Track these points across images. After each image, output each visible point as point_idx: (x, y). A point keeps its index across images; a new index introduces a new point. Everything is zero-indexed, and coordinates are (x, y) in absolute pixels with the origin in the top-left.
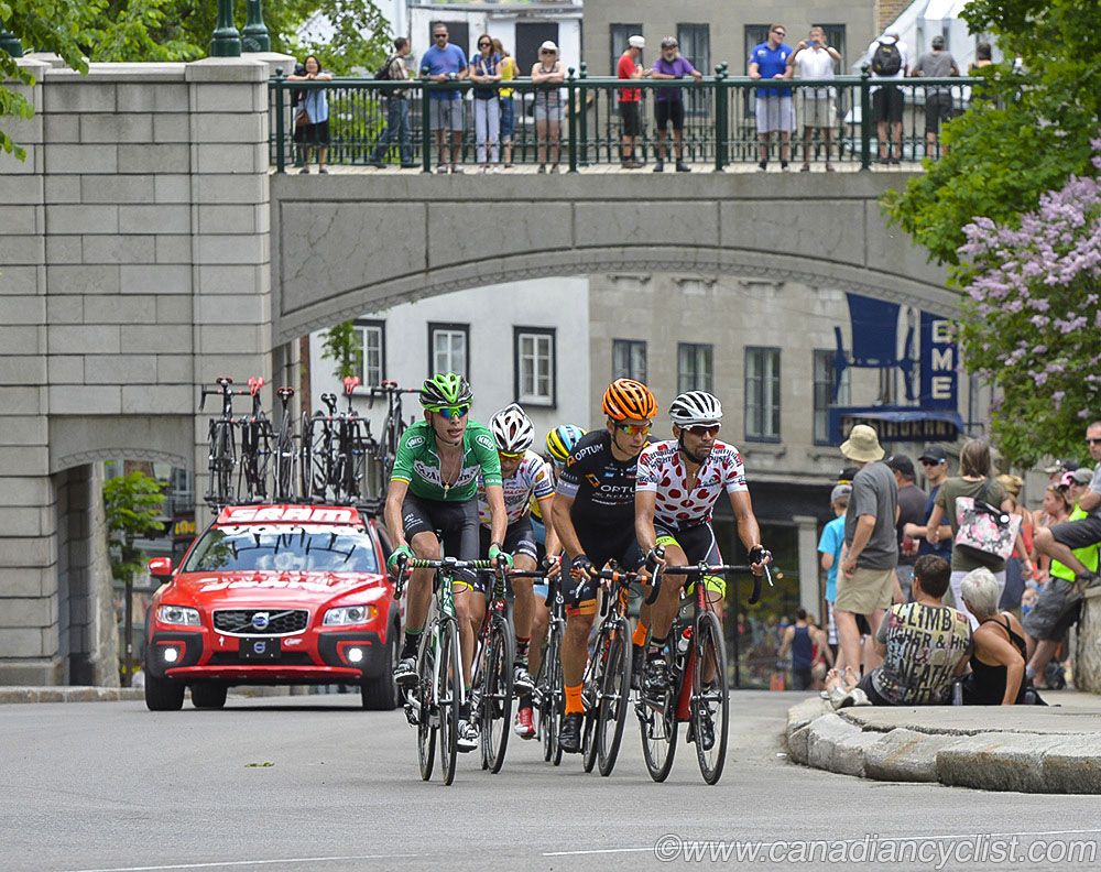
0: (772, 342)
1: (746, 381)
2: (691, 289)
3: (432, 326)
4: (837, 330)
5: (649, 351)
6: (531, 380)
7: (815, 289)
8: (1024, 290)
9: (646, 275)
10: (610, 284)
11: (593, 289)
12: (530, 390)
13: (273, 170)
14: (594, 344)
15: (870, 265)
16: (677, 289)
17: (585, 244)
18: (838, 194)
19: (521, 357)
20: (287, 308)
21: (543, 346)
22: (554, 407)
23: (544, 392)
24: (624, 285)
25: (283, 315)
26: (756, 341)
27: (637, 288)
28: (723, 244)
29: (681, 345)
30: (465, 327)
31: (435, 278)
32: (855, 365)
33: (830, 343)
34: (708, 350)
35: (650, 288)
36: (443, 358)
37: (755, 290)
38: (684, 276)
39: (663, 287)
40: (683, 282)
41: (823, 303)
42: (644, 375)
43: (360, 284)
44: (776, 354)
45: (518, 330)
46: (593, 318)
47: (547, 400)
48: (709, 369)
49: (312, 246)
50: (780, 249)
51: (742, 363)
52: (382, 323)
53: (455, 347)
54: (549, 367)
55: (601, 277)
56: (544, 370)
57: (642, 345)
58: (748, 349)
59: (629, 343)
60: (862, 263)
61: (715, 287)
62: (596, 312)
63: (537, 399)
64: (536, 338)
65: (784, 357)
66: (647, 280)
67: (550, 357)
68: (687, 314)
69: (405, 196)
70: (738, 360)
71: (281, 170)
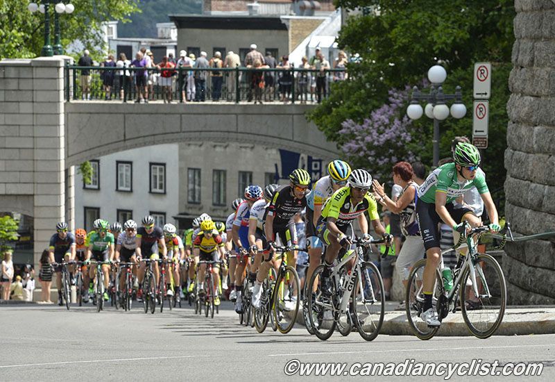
0: (249, 169)
1: (239, 184)
2: (218, 149)
3: (118, 162)
4: (276, 165)
5: (202, 172)
6: (156, 183)
7: (267, 149)
8: (365, 148)
9: (201, 143)
10: (187, 147)
11: (180, 148)
12: (156, 187)
13: (65, 101)
14: (181, 169)
15: (295, 139)
16: (213, 149)
17: (186, 130)
18: (282, 113)
19: (152, 174)
20: (70, 154)
21: (161, 170)
22: (165, 193)
23: (161, 188)
24: (192, 147)
25: (68, 157)
26: (243, 169)
27: (197, 148)
28: (239, 131)
29: (214, 170)
30: (131, 163)
31: (128, 143)
32: (283, 178)
33: (273, 170)
34: (225, 172)
35: (203, 148)
36: (122, 175)
37: (243, 150)
38: (216, 144)
39: (207, 148)
40: (215, 146)
41: (269, 154)
42: (200, 182)
43: (98, 145)
44: (251, 174)
45: (151, 164)
46: (180, 160)
47: (162, 191)
48: (225, 180)
49: (80, 130)
50: (260, 133)
51: (237, 177)
52: (98, 161)
53: (127, 170)
54: (164, 178)
55: (183, 144)
56: (161, 180)
57: (199, 170)
58: (240, 172)
59: (195, 169)
60: (291, 139)
61: (228, 149)
62: (182, 158)
63: (158, 190)
64: (158, 167)
65: (254, 175)
66: (201, 146)
67: (163, 174)
68: (216, 159)
69: (116, 111)
70: (236, 177)
71: (68, 100)
